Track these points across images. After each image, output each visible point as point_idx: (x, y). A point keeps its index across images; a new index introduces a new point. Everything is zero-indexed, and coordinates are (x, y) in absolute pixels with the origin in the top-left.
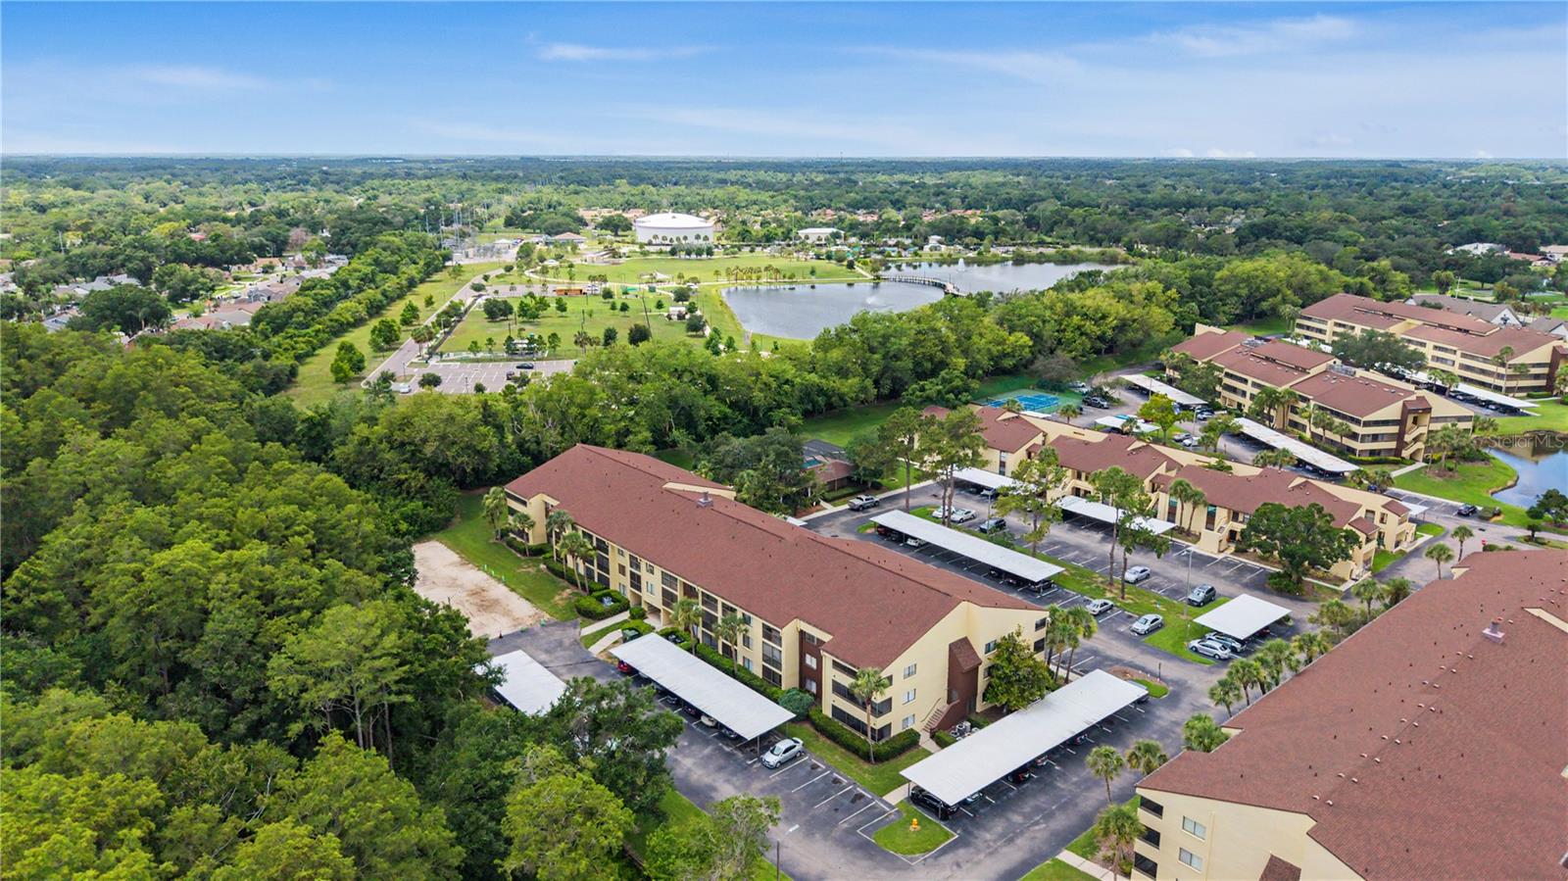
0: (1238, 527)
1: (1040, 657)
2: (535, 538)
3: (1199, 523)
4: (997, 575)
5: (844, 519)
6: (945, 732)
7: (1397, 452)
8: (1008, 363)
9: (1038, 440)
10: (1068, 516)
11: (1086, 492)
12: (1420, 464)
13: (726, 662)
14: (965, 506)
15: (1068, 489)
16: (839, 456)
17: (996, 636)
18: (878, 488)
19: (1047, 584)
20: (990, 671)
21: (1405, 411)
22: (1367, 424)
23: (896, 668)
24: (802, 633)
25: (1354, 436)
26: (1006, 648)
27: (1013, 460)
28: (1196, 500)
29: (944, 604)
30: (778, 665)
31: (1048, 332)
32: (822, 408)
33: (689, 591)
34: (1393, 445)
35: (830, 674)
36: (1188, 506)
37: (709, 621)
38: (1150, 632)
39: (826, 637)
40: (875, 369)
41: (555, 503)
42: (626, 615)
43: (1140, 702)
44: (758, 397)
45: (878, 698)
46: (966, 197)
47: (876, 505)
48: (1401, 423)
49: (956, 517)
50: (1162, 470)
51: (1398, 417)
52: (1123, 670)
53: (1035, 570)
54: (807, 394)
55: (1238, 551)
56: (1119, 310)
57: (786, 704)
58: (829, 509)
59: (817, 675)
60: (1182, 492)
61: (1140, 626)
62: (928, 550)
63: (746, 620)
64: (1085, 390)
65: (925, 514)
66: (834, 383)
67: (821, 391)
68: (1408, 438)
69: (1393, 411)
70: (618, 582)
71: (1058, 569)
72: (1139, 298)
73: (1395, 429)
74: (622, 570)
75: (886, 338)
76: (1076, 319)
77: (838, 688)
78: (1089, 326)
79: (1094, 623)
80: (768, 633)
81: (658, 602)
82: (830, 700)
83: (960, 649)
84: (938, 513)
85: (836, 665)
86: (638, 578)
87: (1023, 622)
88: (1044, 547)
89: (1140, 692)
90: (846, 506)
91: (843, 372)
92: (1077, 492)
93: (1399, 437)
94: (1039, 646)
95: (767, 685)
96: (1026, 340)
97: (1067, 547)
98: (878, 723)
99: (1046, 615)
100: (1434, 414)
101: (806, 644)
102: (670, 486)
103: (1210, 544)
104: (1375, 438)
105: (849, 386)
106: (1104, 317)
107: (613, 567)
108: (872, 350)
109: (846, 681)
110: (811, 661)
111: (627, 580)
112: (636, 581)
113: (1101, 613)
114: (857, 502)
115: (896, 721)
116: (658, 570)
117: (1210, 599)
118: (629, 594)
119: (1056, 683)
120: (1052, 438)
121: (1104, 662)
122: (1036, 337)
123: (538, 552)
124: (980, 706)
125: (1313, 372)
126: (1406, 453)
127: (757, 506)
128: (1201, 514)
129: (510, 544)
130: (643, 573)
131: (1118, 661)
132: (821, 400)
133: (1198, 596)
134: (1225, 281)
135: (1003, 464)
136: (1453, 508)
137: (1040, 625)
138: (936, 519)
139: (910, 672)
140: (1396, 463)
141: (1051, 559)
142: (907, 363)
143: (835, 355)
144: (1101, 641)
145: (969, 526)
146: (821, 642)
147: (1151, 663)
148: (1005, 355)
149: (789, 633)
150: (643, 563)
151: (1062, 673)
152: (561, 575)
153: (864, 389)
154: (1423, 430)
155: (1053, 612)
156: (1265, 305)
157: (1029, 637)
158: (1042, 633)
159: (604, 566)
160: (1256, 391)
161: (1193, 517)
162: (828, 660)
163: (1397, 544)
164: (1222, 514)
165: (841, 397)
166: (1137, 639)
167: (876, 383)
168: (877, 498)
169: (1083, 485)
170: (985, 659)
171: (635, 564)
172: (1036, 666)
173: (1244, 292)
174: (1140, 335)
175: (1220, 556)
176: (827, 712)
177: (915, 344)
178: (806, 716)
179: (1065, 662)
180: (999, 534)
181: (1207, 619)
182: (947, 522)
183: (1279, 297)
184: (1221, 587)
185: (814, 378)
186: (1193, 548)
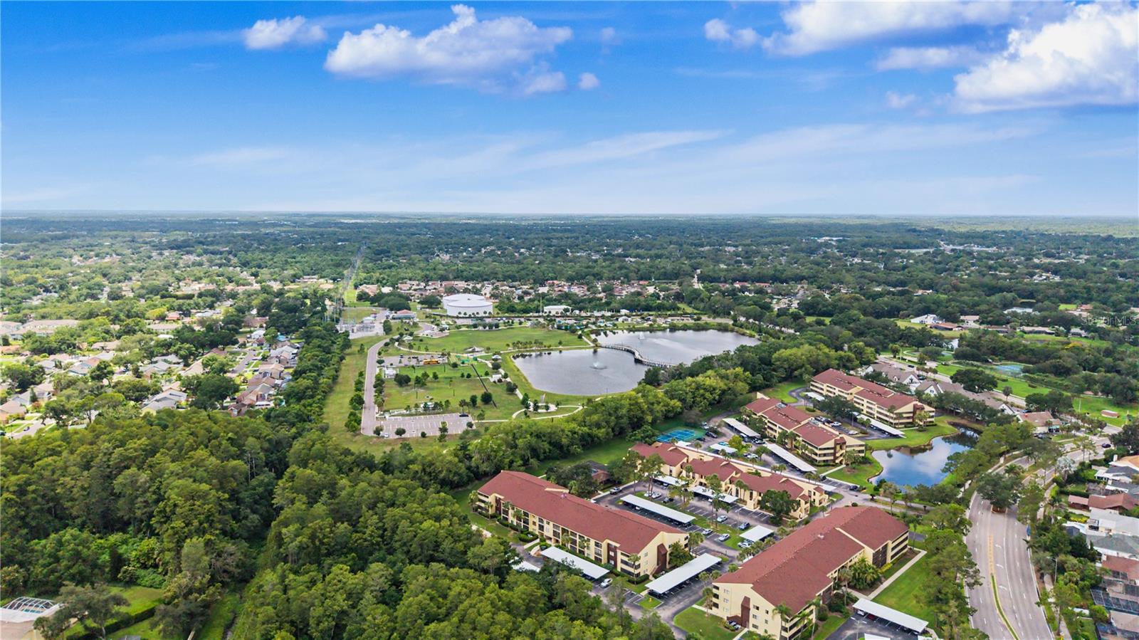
0: (760, 498)
1: (687, 549)
2: (491, 511)
3: (747, 498)
4: (671, 521)
5: (609, 498)
6: (657, 574)
7: (834, 461)
8: (671, 415)
9: (685, 460)
10: (696, 495)
11: (705, 484)
12: (844, 466)
13: (582, 555)
14: (658, 491)
15: (698, 483)
16: (604, 470)
17: (672, 543)
18: (620, 483)
19: (689, 524)
20: (670, 555)
21: (836, 444)
22: (820, 449)
23: (641, 554)
24: (609, 545)
25: (816, 454)
26: (675, 546)
27: (675, 470)
28: (745, 488)
29: (654, 533)
30: (601, 555)
31: (689, 398)
32: (590, 443)
33: (564, 530)
34: (832, 458)
35: (620, 557)
36: (743, 490)
37: (574, 542)
38: (725, 540)
39: (618, 545)
40: (612, 424)
41: (502, 497)
42: (538, 541)
43: (719, 563)
44: (565, 441)
45: (637, 563)
46: (639, 271)
47: (621, 491)
48: (834, 448)
49: (654, 496)
50: (734, 474)
51: (833, 446)
52: (714, 553)
53: (685, 518)
54: (583, 438)
55: (761, 508)
56: (721, 385)
57: (606, 568)
58: (602, 494)
59: (615, 559)
60: (740, 485)
61: (722, 538)
62: (644, 512)
63: (589, 540)
64: (706, 427)
65: (642, 496)
66: (595, 431)
67: (589, 435)
68: (837, 455)
69: (831, 444)
70: (533, 528)
71: (693, 518)
72: (732, 377)
73: (832, 451)
74: (534, 523)
75: (617, 409)
76: (702, 391)
77: (623, 562)
78: (708, 395)
79: (704, 538)
80: (597, 545)
81: (551, 536)
82: (620, 566)
83: (661, 547)
84: (646, 495)
85: (622, 554)
86: (543, 527)
87: (680, 538)
88: (687, 509)
89: (720, 560)
90: (608, 493)
91: (598, 426)
92: (701, 484)
93: (834, 454)
94: (686, 546)
95: (597, 561)
96: (678, 404)
97: (697, 508)
98: (636, 572)
99: (688, 535)
100: (847, 444)
101: (609, 548)
102: (547, 489)
103: (750, 506)
104: (825, 455)
105: (601, 433)
106: (714, 389)
107: (530, 523)
108: (610, 415)
109: (626, 559)
110: (612, 554)
111: (537, 527)
112: (541, 528)
113: (708, 534)
114: (613, 491)
115: (642, 571)
116: (551, 523)
117: (748, 527)
118: (537, 532)
119: (692, 558)
120: (690, 459)
121: (708, 551)
122: (683, 400)
123: (493, 517)
124: (668, 566)
125: (803, 423)
126: (837, 461)
127: (579, 496)
128: (748, 493)
129: (480, 513)
130: (546, 526)
131: (714, 551)
132: (589, 439)
133: (743, 527)
134: (778, 360)
135: (671, 471)
136: (849, 486)
137: (687, 538)
138: (646, 498)
139: (646, 555)
140: (833, 466)
141: (691, 513)
142: (625, 421)
143: (595, 417)
144: (706, 543)
145: (659, 500)
146: (616, 547)
147: (723, 551)
148: (669, 411)
149: (604, 544)
150: (545, 521)
151: (694, 555)
152: (507, 526)
153: (608, 434)
154: (844, 451)
155: (690, 534)
156: (796, 373)
157: (683, 543)
158: (687, 541)
159: (526, 522)
160: (780, 431)
161: (744, 495)
162: (619, 552)
163: (820, 503)
164: (755, 494)
165: (598, 438)
166: (720, 544)
167: (613, 429)
168: (621, 488)
169: (703, 481)
170: (669, 550)
171: (541, 520)
172: (685, 553)
173: (786, 366)
174: (733, 397)
175: (754, 511)
176: (619, 570)
177: (630, 410)
178: (613, 572)
179: (695, 552)
180: (670, 503)
181: (744, 535)
182: (650, 499)
183: (803, 369)
184: (752, 523)
185: (586, 429)
186: (745, 507)
